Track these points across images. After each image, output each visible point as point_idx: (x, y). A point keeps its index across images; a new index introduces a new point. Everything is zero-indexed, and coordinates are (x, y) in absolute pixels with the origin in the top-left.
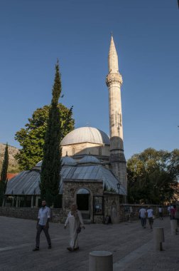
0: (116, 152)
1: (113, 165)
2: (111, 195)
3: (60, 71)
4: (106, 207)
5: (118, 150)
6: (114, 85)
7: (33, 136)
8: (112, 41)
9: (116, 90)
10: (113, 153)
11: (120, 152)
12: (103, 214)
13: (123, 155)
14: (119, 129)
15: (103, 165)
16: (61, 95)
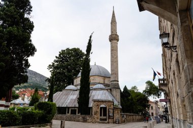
1: (112, 89)
2: (117, 108)
3: (92, 39)
4: (115, 115)
10: (112, 82)
11: (116, 82)
12: (113, 118)
13: (118, 84)
15: (107, 90)
16: (91, 52)
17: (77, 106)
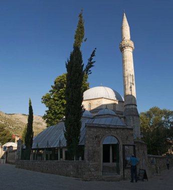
0: (131, 107)
5: (132, 105)
6: (127, 49)
7: (56, 98)
8: (125, 17)
9: (129, 54)
10: (128, 107)
11: (134, 106)
13: (136, 109)
14: (131, 87)
15: (120, 118)
17: (64, 144)
